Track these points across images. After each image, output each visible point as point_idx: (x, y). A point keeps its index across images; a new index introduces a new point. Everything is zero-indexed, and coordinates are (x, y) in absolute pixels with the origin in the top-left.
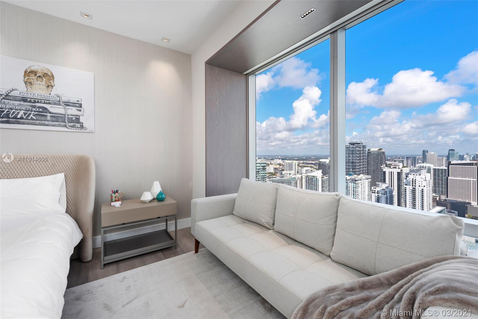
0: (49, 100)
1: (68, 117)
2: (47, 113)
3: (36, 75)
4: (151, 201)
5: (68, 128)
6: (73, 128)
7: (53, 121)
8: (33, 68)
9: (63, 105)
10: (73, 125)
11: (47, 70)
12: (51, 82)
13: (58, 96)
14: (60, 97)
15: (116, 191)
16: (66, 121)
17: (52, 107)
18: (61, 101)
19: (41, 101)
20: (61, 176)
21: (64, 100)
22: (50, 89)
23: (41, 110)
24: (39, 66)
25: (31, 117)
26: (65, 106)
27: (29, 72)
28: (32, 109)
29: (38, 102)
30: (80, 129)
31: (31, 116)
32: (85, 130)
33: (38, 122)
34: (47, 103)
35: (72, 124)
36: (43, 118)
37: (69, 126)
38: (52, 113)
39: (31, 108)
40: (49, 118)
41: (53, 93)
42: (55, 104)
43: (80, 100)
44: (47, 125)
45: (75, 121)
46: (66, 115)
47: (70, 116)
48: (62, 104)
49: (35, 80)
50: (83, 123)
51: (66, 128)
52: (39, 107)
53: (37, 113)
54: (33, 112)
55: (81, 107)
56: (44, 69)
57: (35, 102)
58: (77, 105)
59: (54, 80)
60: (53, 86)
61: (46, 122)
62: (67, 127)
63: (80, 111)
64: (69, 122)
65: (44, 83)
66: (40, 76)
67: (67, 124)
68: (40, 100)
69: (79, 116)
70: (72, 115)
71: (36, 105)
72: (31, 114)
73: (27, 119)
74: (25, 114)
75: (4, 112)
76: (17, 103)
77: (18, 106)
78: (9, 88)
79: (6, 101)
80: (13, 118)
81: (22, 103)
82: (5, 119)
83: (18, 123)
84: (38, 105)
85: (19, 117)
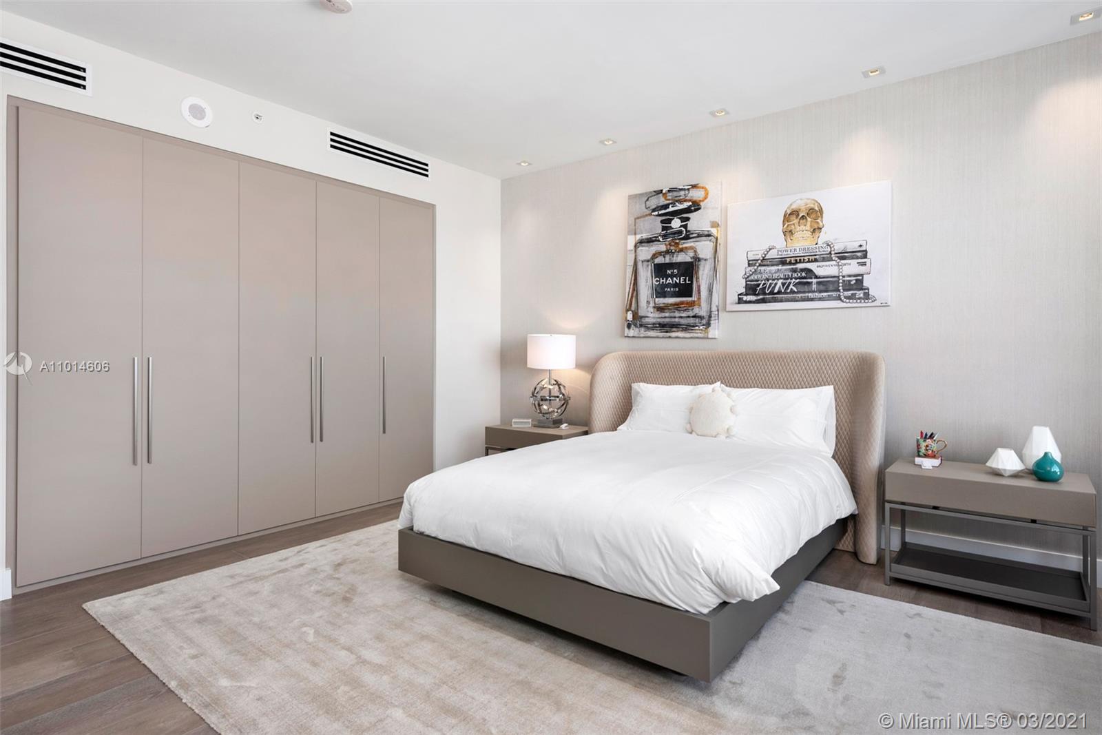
0: (816, 255)
1: (844, 281)
2: (811, 278)
3: (798, 216)
5: (843, 301)
6: (851, 301)
7: (821, 292)
8: (794, 207)
9: (836, 259)
10: (852, 294)
11: (813, 202)
12: (818, 223)
13: (828, 245)
14: (832, 246)
15: (931, 436)
16: (840, 288)
17: (820, 266)
18: (833, 252)
19: (804, 260)
20: (828, 392)
21: (838, 250)
22: (817, 234)
23: (804, 274)
24: (800, 201)
25: (792, 289)
26: (838, 261)
27: (790, 214)
28: (792, 275)
29: (800, 262)
30: (863, 301)
31: (791, 286)
32: (873, 302)
33: (800, 295)
34: (812, 261)
35: (849, 293)
36: (806, 288)
37: (845, 297)
38: (820, 278)
39: (790, 274)
40: (814, 287)
41: (820, 242)
42: (824, 260)
43: (864, 243)
44: (812, 300)
45: (855, 287)
46: (841, 277)
47: (846, 279)
48: (834, 258)
49: (797, 225)
50: (868, 289)
51: (839, 301)
52: (802, 270)
53: (798, 280)
54: (794, 280)
55: (865, 256)
56: (809, 201)
57: (796, 262)
58: (859, 254)
59: (822, 217)
60: (821, 229)
61: (810, 294)
62: (841, 299)
63: (864, 264)
64: (844, 290)
65: (808, 227)
66: (803, 216)
67: (842, 294)
68: (802, 258)
69: (862, 275)
70: (850, 276)
71: (796, 268)
72: (790, 283)
73: (785, 293)
74: (783, 284)
75: (760, 284)
76: (774, 268)
77: (775, 273)
78: (766, 247)
79: (762, 268)
80: (769, 294)
81: (780, 267)
82: (761, 297)
83: (776, 300)
84: (800, 266)
85: (776, 291)
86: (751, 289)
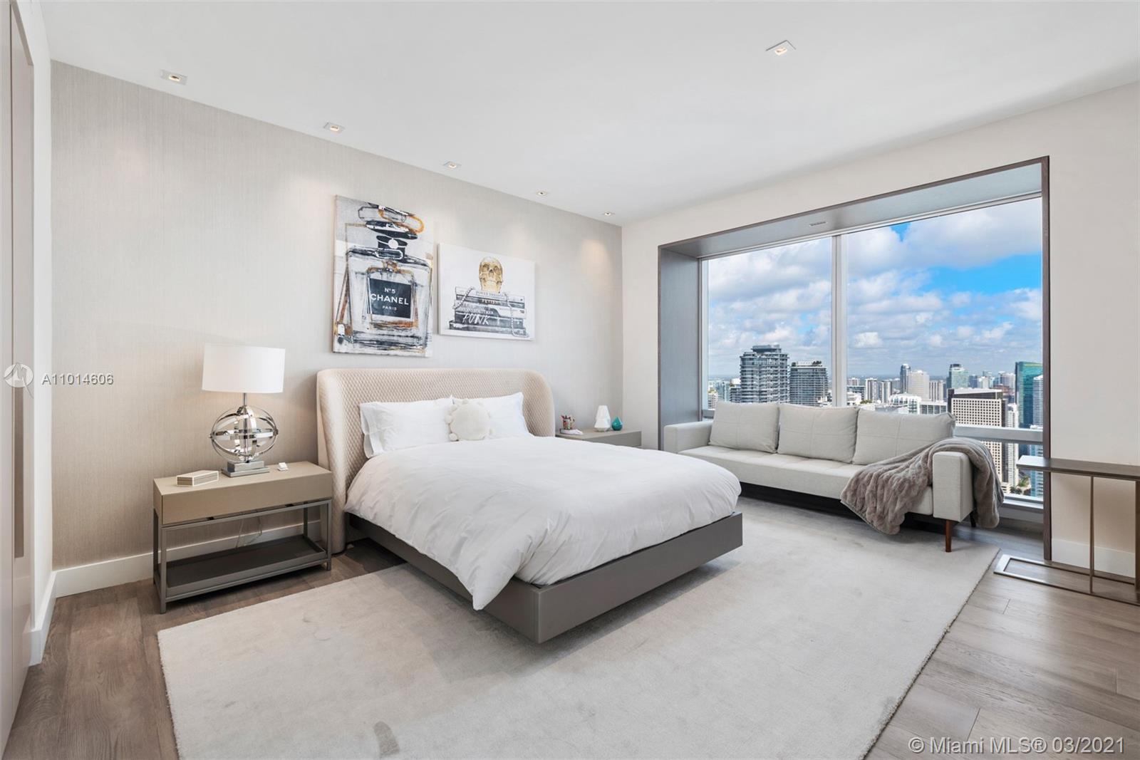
0: (499, 301)
1: (514, 322)
2: (497, 317)
3: (488, 269)
4: (608, 430)
5: (514, 335)
6: (519, 336)
7: (502, 327)
8: (486, 261)
10: (518, 331)
11: (497, 262)
12: (500, 277)
13: (505, 295)
14: (508, 296)
16: (512, 326)
17: (501, 309)
18: (508, 301)
19: (492, 302)
21: (510, 300)
22: (499, 285)
23: (492, 313)
24: (490, 258)
25: (485, 322)
26: (511, 307)
27: (484, 266)
28: (485, 312)
29: (490, 303)
30: (523, 336)
31: (485, 320)
32: (527, 337)
33: (490, 328)
34: (497, 304)
35: (516, 330)
36: (493, 323)
37: (514, 333)
38: (501, 317)
40: (498, 323)
41: (502, 291)
42: (503, 305)
43: (523, 298)
44: (497, 332)
45: (519, 326)
46: (512, 319)
47: (515, 320)
48: (509, 305)
49: (488, 276)
50: (525, 329)
52: (492, 310)
53: (489, 317)
54: (486, 316)
55: (523, 307)
56: (495, 261)
57: (488, 303)
58: (521, 305)
59: (502, 274)
60: (502, 282)
61: (496, 328)
62: (512, 334)
63: (523, 312)
65: (494, 279)
66: (491, 270)
67: (512, 330)
69: (522, 319)
70: (517, 319)
71: (488, 307)
72: (485, 318)
73: (482, 325)
74: (480, 318)
75: (464, 316)
76: (474, 304)
77: (475, 308)
78: (469, 287)
79: (467, 303)
80: (471, 324)
81: (478, 304)
82: (466, 326)
83: (475, 330)
84: (491, 306)
85: (476, 323)
86: (459, 318)
